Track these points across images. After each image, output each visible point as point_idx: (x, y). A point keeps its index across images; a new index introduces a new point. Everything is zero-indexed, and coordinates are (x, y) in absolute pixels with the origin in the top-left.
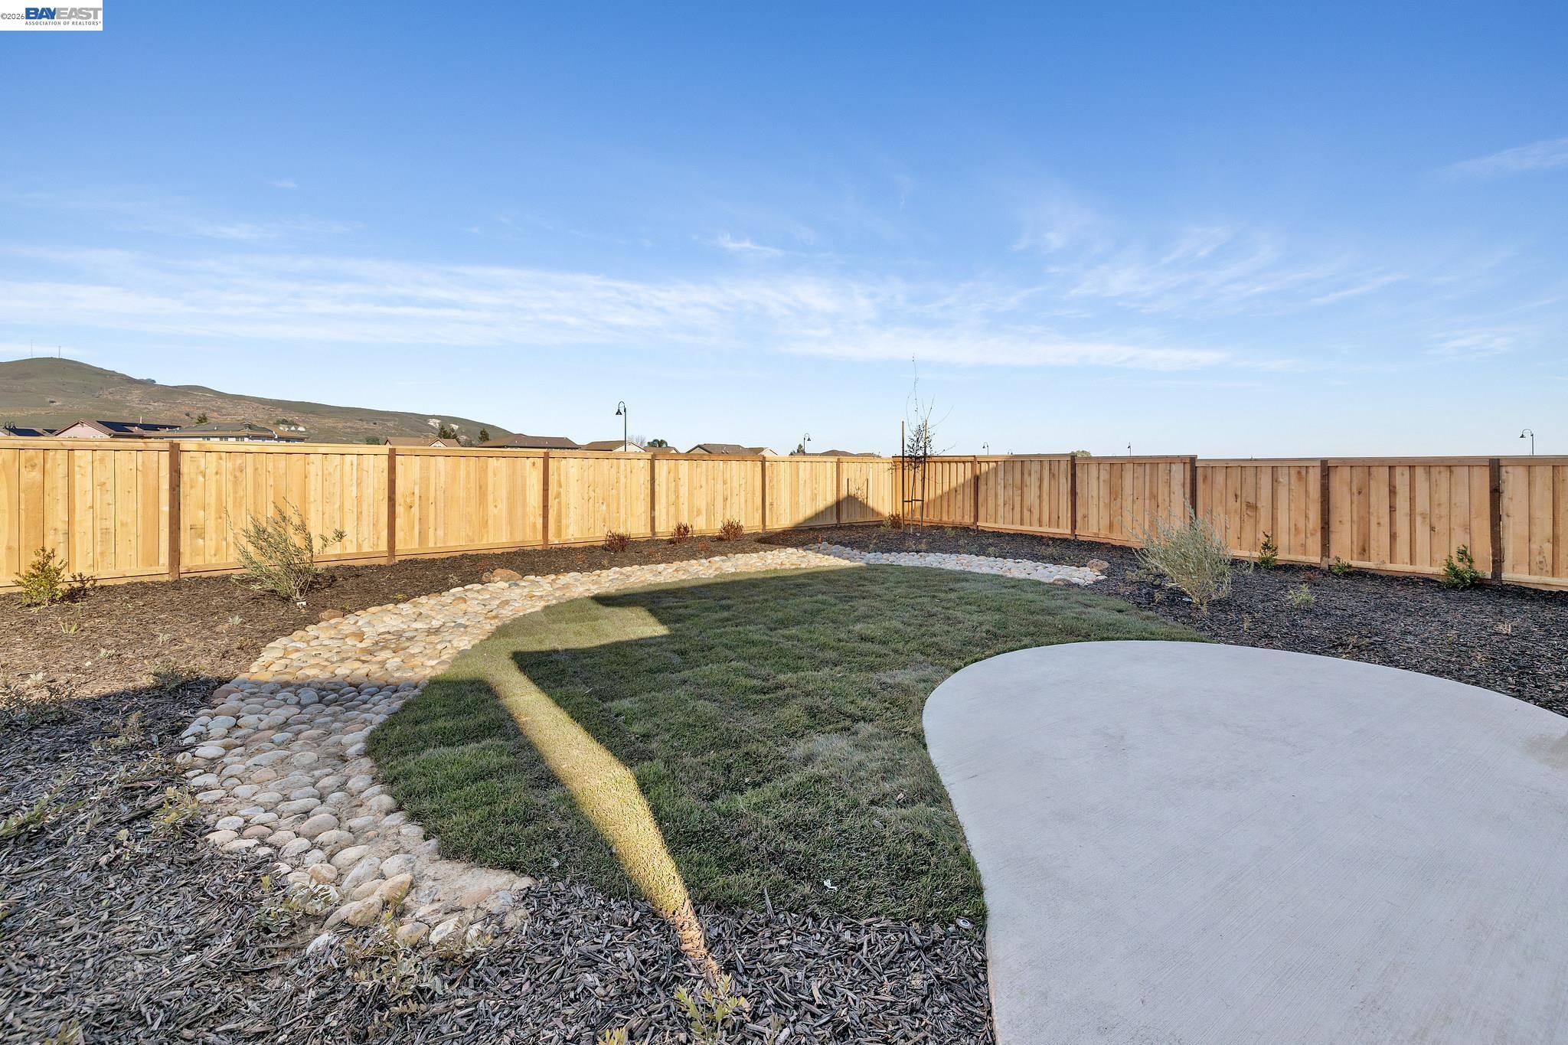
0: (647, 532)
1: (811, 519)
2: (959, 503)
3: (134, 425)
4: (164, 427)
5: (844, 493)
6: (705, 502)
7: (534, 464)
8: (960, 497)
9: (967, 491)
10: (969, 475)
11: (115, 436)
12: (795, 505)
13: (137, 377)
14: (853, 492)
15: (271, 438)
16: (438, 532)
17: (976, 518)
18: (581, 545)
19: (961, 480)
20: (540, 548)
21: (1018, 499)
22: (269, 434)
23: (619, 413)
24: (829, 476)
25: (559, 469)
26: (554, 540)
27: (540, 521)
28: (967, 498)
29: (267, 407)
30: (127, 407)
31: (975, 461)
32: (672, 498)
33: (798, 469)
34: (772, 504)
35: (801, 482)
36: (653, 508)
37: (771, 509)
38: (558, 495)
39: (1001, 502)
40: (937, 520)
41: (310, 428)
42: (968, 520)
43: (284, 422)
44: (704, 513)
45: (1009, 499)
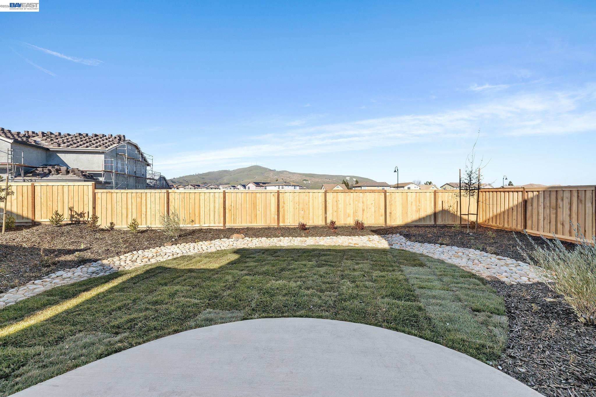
0: (324, 224)
1: (416, 221)
2: (515, 217)
3: (261, 183)
4: (267, 183)
5: (439, 208)
6: (352, 211)
7: (273, 195)
8: (515, 213)
9: (519, 209)
10: (520, 200)
11: (257, 186)
12: (405, 213)
13: (272, 169)
14: (446, 207)
15: (290, 185)
16: (239, 219)
17: (525, 227)
18: (293, 227)
19: (516, 203)
20: (276, 227)
21: (553, 216)
22: (290, 184)
23: (395, 171)
24: (428, 199)
25: (283, 197)
26: (281, 224)
27: (276, 217)
28: (519, 214)
29: (301, 176)
30: (269, 177)
31: (523, 190)
32: (335, 209)
33: (407, 196)
34: (390, 213)
35: (409, 203)
36: (326, 213)
37: (390, 216)
38: (283, 207)
39: (541, 217)
40: (501, 226)
41: (312, 182)
42: (520, 228)
43: (305, 180)
44: (352, 216)
45: (547, 216)
